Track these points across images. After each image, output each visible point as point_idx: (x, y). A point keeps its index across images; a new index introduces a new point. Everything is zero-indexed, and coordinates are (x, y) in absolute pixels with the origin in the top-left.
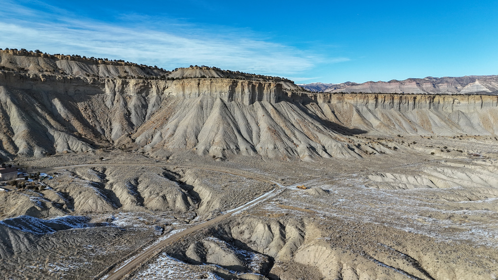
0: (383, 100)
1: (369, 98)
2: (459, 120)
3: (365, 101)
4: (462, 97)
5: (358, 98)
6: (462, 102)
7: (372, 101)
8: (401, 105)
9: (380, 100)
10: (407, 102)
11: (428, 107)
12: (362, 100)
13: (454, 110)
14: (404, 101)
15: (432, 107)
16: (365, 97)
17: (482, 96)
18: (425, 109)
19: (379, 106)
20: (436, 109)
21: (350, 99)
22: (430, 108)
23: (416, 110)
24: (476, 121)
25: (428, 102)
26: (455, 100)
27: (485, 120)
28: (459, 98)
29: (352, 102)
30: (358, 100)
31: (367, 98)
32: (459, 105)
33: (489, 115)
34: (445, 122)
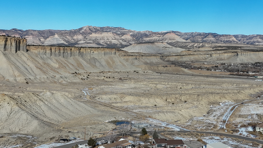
0: (55, 51)
1: (47, 49)
2: (95, 63)
3: (44, 51)
4: (95, 49)
5: (40, 49)
6: (95, 52)
7: (48, 51)
8: (64, 54)
9: (53, 50)
10: (67, 52)
11: (78, 55)
12: (42, 51)
13: (91, 57)
14: (66, 51)
15: (80, 55)
16: (44, 48)
17: (104, 48)
18: (77, 57)
19: (53, 55)
20: (82, 56)
21: (34, 50)
22: (79, 56)
23: (72, 57)
24: (104, 63)
25: (78, 52)
26: (91, 51)
27: (108, 63)
28: (93, 49)
29: (36, 52)
30: (40, 50)
31: (45, 49)
32: (93, 54)
33: (109, 60)
34: (89, 64)
